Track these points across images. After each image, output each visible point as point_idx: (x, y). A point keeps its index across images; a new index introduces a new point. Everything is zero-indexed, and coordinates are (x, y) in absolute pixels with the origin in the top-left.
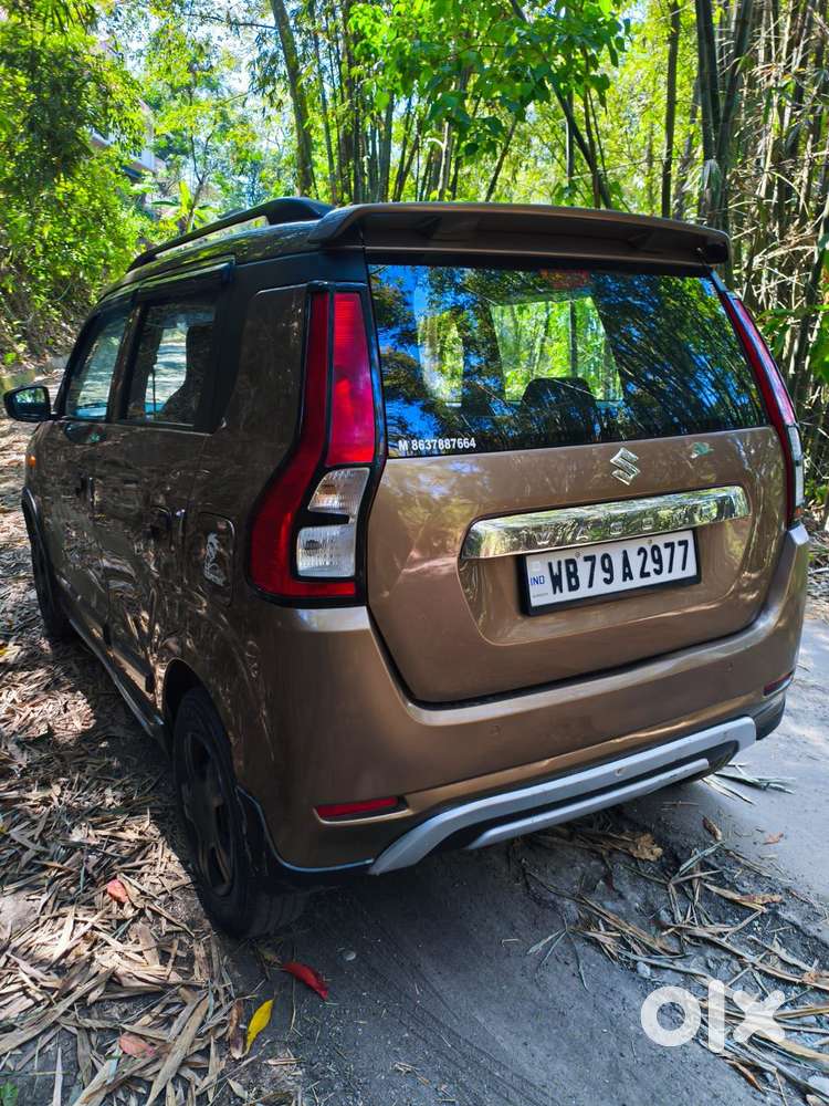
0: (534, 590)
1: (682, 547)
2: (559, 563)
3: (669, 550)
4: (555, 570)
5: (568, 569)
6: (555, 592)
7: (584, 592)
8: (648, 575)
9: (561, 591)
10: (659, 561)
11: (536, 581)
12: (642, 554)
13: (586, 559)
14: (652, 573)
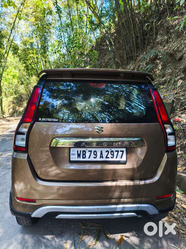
0: (71, 156)
1: (122, 152)
2: (81, 151)
3: (117, 153)
4: (79, 153)
5: (83, 153)
6: (78, 158)
7: (87, 159)
8: (109, 158)
9: (80, 158)
10: (113, 155)
11: (73, 154)
12: (107, 152)
13: (89, 151)
14: (110, 158)
